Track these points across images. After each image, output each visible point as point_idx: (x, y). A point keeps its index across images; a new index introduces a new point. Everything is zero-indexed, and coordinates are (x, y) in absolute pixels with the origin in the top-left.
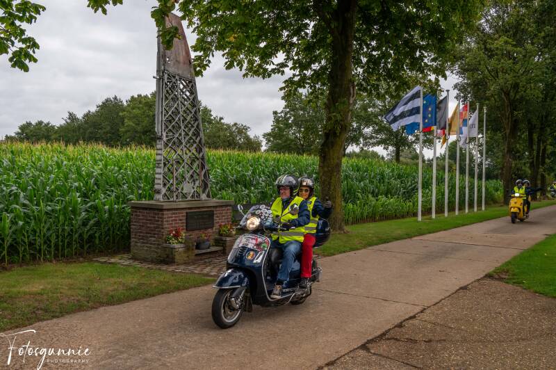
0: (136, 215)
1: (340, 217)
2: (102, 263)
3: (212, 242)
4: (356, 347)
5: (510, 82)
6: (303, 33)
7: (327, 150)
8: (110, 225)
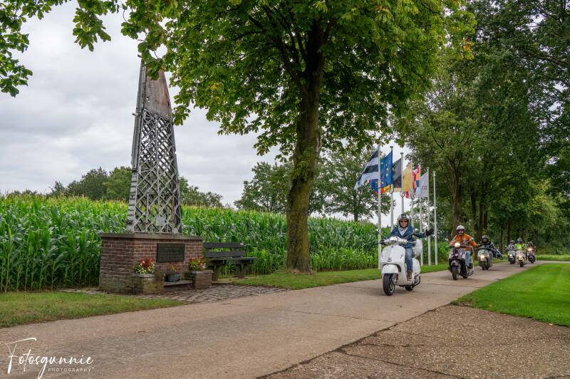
0: (107, 246)
1: (306, 258)
3: (181, 276)
4: (331, 350)
6: (273, 96)
7: (294, 195)
8: (80, 260)
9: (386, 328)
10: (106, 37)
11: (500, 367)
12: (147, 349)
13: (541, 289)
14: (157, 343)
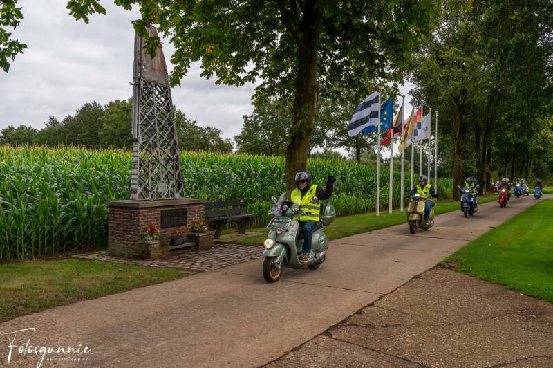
0: (116, 214)
2: (80, 259)
3: (185, 238)
4: (319, 333)
6: (271, 43)
7: (293, 151)
8: (88, 223)
9: (370, 302)
10: (101, 10)
11: (459, 352)
12: (161, 336)
14: (169, 328)
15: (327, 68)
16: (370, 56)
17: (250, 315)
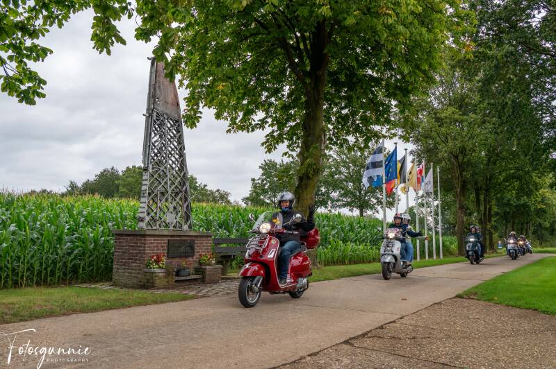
0: (120, 242)
1: (312, 253)
3: (192, 270)
4: (338, 342)
5: (459, 145)
6: (279, 95)
7: (301, 191)
8: (94, 256)
9: (392, 320)
10: (121, 41)
11: (506, 358)
12: (159, 342)
13: (546, 281)
14: (169, 336)
15: (334, 119)
16: (374, 104)
17: (259, 328)
